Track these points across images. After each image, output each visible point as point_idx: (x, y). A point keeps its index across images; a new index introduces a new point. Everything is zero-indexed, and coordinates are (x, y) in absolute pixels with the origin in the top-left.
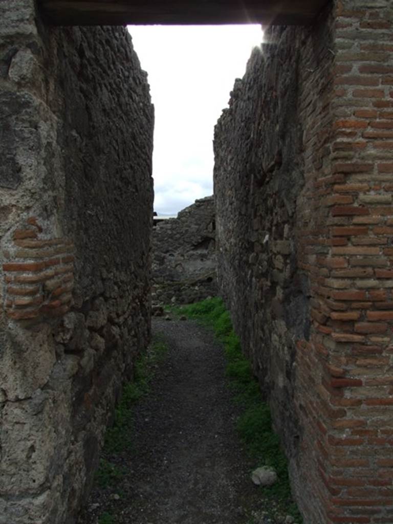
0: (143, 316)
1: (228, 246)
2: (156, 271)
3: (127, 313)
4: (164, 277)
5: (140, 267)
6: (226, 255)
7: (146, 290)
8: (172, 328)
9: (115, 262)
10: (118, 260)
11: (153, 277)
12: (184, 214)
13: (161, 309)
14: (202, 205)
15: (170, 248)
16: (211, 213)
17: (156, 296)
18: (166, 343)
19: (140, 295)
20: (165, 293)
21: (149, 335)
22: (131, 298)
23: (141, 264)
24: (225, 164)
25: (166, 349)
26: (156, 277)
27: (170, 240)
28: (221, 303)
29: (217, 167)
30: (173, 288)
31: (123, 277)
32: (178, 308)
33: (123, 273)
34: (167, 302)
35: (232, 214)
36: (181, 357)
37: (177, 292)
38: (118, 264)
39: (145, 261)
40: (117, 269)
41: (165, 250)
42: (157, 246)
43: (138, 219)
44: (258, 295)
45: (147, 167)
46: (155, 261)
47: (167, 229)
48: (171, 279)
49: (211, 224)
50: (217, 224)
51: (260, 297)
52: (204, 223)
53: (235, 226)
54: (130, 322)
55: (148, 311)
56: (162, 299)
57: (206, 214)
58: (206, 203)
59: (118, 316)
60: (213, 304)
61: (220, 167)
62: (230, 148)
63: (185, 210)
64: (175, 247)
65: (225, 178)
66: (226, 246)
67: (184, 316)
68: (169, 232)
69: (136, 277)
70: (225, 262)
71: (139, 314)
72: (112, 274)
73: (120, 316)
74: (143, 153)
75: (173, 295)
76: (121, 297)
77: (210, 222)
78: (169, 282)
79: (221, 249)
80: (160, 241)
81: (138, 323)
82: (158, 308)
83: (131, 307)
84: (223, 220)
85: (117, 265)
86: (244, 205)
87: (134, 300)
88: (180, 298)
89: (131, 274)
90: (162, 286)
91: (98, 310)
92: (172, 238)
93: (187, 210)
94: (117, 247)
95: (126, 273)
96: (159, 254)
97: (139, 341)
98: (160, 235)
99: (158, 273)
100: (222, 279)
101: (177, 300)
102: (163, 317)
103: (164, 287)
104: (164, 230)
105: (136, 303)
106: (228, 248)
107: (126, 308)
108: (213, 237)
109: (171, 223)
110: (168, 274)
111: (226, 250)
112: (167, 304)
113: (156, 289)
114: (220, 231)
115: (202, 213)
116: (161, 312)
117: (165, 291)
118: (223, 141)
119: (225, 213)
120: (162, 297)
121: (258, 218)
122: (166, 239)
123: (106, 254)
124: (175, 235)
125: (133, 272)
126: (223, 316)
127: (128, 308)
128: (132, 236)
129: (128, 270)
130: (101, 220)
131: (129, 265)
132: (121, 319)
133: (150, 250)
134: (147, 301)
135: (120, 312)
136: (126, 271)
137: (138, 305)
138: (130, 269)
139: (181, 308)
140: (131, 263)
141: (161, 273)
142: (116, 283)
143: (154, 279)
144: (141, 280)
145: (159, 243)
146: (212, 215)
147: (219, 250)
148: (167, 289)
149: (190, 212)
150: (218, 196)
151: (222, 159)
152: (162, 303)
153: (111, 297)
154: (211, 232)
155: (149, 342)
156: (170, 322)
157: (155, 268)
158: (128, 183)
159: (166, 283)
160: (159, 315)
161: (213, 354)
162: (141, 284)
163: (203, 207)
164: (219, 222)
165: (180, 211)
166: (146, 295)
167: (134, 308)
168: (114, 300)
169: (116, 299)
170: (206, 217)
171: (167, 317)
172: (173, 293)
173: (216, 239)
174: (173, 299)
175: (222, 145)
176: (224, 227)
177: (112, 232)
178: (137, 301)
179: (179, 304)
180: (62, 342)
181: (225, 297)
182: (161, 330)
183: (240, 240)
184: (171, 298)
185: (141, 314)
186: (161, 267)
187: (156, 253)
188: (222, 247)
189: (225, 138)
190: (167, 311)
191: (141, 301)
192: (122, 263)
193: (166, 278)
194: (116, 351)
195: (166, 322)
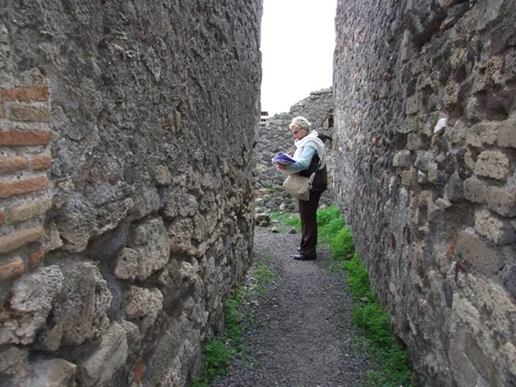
0: (242, 232)
1: (351, 144)
2: (263, 173)
3: (215, 235)
4: (272, 180)
5: (239, 167)
6: (347, 156)
7: (248, 198)
8: (279, 244)
9: (190, 156)
10: (198, 154)
11: (260, 179)
12: (298, 108)
13: (267, 219)
14: (318, 98)
15: (280, 147)
16: (328, 107)
17: (263, 202)
18: (272, 265)
19: (239, 205)
20: (273, 198)
21: (250, 256)
22: (221, 211)
23: (242, 164)
24: (350, 41)
25: (271, 276)
26: (264, 180)
27: (280, 137)
28: (338, 214)
29: (339, 48)
30: (282, 193)
31: (208, 180)
32: (287, 217)
33: (207, 175)
34: (274, 209)
35: (359, 102)
36: (289, 288)
37: (287, 198)
38: (196, 160)
39: (246, 160)
40: (195, 168)
41: (274, 149)
42: (265, 144)
43: (237, 98)
44: (413, 216)
45: (253, 32)
46: (263, 161)
47: (277, 125)
48: (280, 182)
49: (327, 120)
50: (335, 119)
51: (416, 220)
52: (319, 119)
53: (365, 116)
54: (219, 246)
55: (249, 224)
56: (270, 206)
57: (322, 108)
58: (322, 96)
59: (196, 243)
60: (329, 216)
61: (342, 48)
62: (359, 18)
63: (298, 103)
64: (285, 145)
65: (350, 60)
66: (348, 144)
67: (293, 228)
68: (280, 128)
69: (232, 181)
70: (346, 165)
71: (235, 232)
72: (184, 177)
73: (199, 243)
74: (248, 8)
75: (283, 201)
76: (204, 212)
77: (326, 118)
78: (277, 185)
79: (340, 149)
80: (269, 139)
81: (233, 245)
82: (264, 216)
83: (221, 225)
84: (345, 113)
85: (194, 163)
86: (385, 84)
87: (227, 213)
88: (290, 205)
89: (223, 176)
90: (270, 190)
91: (144, 244)
92: (282, 135)
93: (301, 104)
94: (197, 133)
95: (215, 176)
96: (267, 154)
97: (234, 270)
98: (269, 132)
99: (266, 175)
100: (339, 185)
101: (286, 207)
102: (269, 229)
103: (271, 192)
104: (275, 126)
105: (232, 218)
106: (351, 147)
107: (211, 229)
108: (328, 135)
109: (282, 119)
110: (276, 176)
111: (348, 149)
112: (275, 211)
113: (263, 194)
114: (339, 127)
115: (317, 107)
116: (267, 222)
117: (273, 196)
118: (348, 14)
119: (348, 104)
120: (269, 203)
121: (416, 95)
122: (276, 136)
123: (169, 141)
124: (287, 132)
125: (227, 175)
126: (343, 231)
127: (217, 226)
128: (226, 120)
129: (218, 170)
130: (157, 75)
131: (220, 163)
132: (202, 248)
133: (254, 146)
134: (249, 212)
135: (199, 237)
136: (214, 171)
137: (234, 220)
138: (222, 171)
139: (291, 217)
140: (224, 160)
141: (269, 175)
142: (192, 192)
143: (262, 181)
144: (240, 185)
145: (268, 141)
146: (329, 109)
147: (336, 149)
148: (275, 194)
149: (303, 106)
150: (339, 85)
151: (346, 38)
152: (269, 210)
153: (179, 215)
154: (327, 130)
155: (250, 264)
156: (277, 235)
157: (263, 170)
158: (221, 39)
159: (274, 186)
160: (265, 225)
161: (331, 286)
162: (239, 191)
163: (318, 101)
164: (340, 115)
165: (293, 105)
166: (247, 204)
167: (228, 225)
168: (188, 220)
169: (192, 217)
170: (322, 112)
171: (274, 228)
172: (282, 199)
173: (334, 137)
174: (282, 206)
175: (346, 19)
176: (346, 122)
177: (185, 106)
178: (233, 213)
179: (287, 212)
180: (16, 341)
181: (345, 208)
182: (266, 246)
183: (373, 135)
184: (279, 205)
185: (239, 231)
186: (270, 169)
187: (264, 152)
188: (342, 146)
189: (352, 9)
190: (274, 220)
191: (239, 214)
192: (205, 159)
193: (275, 181)
194: (191, 298)
195: (272, 235)
